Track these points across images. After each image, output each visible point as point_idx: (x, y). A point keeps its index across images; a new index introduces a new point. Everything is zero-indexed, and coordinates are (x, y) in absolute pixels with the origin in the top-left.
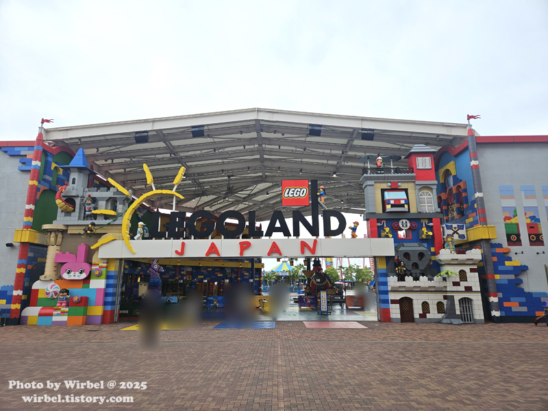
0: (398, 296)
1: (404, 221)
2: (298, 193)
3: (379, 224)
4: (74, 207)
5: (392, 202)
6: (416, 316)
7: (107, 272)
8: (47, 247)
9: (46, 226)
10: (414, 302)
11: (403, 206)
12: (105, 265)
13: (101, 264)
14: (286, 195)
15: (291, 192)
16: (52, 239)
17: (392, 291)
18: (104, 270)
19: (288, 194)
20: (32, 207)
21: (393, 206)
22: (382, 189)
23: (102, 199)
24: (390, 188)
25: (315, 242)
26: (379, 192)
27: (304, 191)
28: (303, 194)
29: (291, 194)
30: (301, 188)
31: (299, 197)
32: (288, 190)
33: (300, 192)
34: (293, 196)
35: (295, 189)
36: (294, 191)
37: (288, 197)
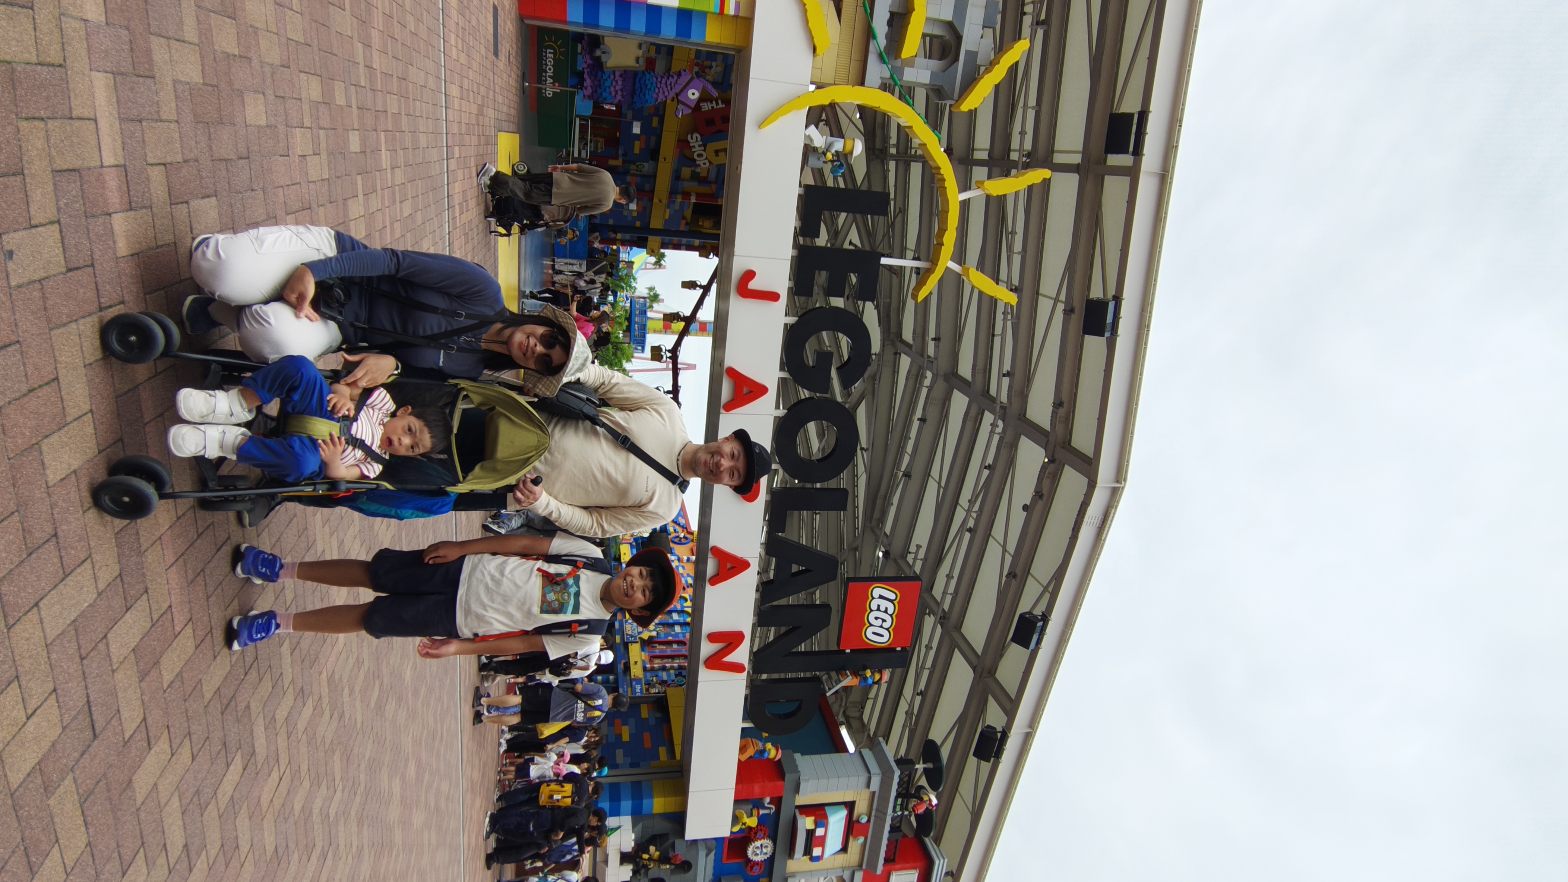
2: (879, 622)
5: (819, 832)
7: (705, 16)
11: (808, 851)
12: (730, 8)
14: (877, 592)
15: (884, 604)
19: (881, 597)
24: (855, 818)
25: (737, 668)
26: (848, 798)
27: (882, 636)
28: (874, 633)
29: (879, 606)
30: (891, 630)
31: (868, 625)
32: (892, 596)
33: (881, 627)
34: (871, 611)
35: (891, 616)
36: (886, 611)
37: (873, 598)
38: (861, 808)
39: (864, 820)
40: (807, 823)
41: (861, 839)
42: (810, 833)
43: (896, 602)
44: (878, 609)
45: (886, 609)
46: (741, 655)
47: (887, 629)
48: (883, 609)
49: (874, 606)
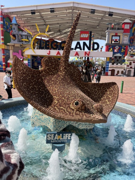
0: (111, 69)
1: (117, 46)
2: (85, 36)
3: (109, 47)
4: (16, 38)
5: (115, 40)
6: (115, 74)
7: (28, 59)
8: (9, 50)
9: (8, 44)
10: (115, 71)
11: (118, 41)
13: (26, 56)
15: (83, 35)
16: (11, 48)
17: (110, 68)
20: (3, 37)
21: (114, 41)
22: (112, 35)
23: (24, 35)
24: (115, 35)
25: (90, 52)
47: (86, 34)
49: (83, 37)
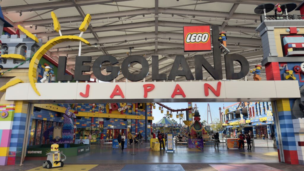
2: (200, 38)
3: (281, 67)
7: (14, 114)
12: (12, 107)
13: (8, 107)
14: (188, 41)
15: (193, 37)
18: (11, 112)
19: (190, 39)
22: (281, 35)
23: (12, 45)
24: (289, 33)
25: (219, 85)
26: (279, 37)
27: (205, 36)
28: (204, 39)
29: (193, 39)
30: (203, 34)
31: (201, 42)
32: (190, 35)
33: (202, 37)
34: (195, 41)
35: (197, 34)
36: (195, 36)
37: (191, 42)
38: (284, 31)
39: (289, 30)
40: (290, 51)
41: (298, 29)
42: (295, 49)
43: (192, 34)
44: (195, 39)
45: (194, 36)
46: (214, 84)
47: (203, 35)
48: (195, 38)
49: (194, 41)
